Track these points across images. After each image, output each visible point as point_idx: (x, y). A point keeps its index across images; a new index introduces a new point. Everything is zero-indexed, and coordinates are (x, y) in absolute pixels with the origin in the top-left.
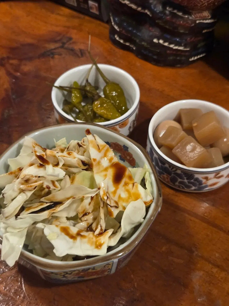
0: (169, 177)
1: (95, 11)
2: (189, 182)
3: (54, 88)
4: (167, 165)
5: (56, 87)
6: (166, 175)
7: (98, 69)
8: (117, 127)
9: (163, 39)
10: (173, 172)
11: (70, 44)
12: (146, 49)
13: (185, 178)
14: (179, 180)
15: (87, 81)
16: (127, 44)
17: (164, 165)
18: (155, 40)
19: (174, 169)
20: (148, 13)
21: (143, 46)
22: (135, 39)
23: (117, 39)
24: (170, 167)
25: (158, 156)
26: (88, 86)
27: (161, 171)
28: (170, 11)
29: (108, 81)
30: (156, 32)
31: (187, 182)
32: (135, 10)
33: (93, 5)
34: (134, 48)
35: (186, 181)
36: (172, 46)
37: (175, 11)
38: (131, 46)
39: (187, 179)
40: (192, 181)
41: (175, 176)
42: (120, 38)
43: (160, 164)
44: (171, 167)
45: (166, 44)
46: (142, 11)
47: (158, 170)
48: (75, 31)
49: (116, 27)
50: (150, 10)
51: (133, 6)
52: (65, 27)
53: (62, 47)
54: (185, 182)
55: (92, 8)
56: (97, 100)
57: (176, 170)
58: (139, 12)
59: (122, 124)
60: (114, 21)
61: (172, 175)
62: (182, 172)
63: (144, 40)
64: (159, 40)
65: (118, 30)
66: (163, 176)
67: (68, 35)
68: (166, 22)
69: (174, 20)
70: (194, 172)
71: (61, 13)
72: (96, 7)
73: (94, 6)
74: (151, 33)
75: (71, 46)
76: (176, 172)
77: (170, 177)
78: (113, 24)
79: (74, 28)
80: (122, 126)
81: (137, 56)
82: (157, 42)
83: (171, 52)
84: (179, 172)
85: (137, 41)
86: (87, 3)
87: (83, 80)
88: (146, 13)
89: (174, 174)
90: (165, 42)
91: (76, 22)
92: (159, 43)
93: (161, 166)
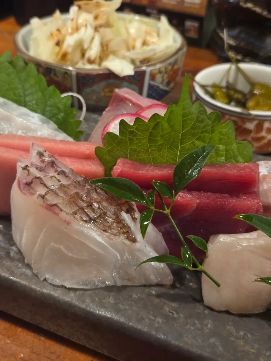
3: (195, 83)
7: (239, 70)
15: (228, 82)
29: (253, 82)
55: (188, 31)
72: (195, 28)
73: (192, 28)
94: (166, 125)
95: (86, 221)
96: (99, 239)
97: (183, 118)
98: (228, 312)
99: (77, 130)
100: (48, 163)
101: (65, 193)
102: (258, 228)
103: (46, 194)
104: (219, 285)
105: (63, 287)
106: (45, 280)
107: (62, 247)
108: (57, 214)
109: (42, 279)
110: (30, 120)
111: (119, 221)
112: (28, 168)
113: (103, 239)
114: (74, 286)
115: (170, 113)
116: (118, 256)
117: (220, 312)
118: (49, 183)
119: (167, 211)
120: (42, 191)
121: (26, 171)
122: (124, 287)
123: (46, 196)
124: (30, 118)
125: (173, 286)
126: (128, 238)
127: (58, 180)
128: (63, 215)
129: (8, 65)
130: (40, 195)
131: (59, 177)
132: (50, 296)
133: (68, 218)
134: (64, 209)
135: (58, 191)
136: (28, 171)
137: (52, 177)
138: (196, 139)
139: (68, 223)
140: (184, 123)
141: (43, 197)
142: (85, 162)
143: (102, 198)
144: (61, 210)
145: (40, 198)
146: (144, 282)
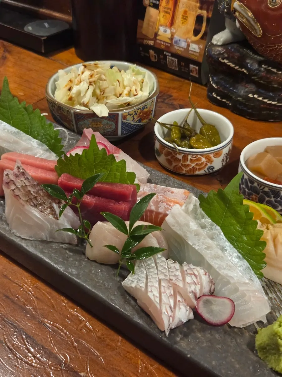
0: (257, 196)
1: (194, 74)
2: (276, 201)
3: (156, 123)
4: (256, 184)
5: (158, 122)
6: (255, 195)
7: (196, 112)
8: (212, 156)
9: (257, 94)
10: (261, 191)
11: (170, 100)
12: (241, 103)
13: (272, 196)
14: (267, 199)
15: (186, 121)
16: (224, 100)
17: (253, 184)
18: (250, 95)
19: (262, 187)
20: (245, 71)
21: (238, 101)
22: (231, 95)
23: (215, 96)
24: (258, 185)
25: (248, 176)
26: (187, 125)
27: (250, 191)
28: (265, 69)
29: (204, 123)
30: (252, 87)
31: (274, 202)
32: (233, 69)
33: (194, 68)
34: (230, 104)
35: (273, 199)
36: (265, 100)
37: (270, 68)
38: (227, 102)
39: (274, 197)
40: (279, 199)
41: (263, 195)
42: (217, 95)
43: (249, 184)
44: (260, 186)
45: (260, 98)
46: (240, 69)
47: (247, 192)
48: (175, 91)
49: (214, 85)
50: (247, 68)
51: (232, 65)
52: (165, 87)
53: (162, 102)
54: (272, 201)
55: (192, 71)
56: (194, 136)
57: (264, 188)
58: (236, 70)
59: (216, 154)
60: (213, 80)
61: (261, 194)
62: (269, 189)
63: (240, 96)
64: (253, 95)
65: (216, 87)
66: (251, 197)
67: (169, 93)
68: (261, 78)
69: (268, 76)
70: (280, 189)
71: (163, 76)
72: (196, 70)
73: (194, 70)
74: (247, 89)
75: (170, 102)
76: (264, 190)
77: (259, 196)
78: (211, 82)
79: (174, 88)
80: (216, 155)
81: (232, 111)
82: (252, 96)
83: (265, 106)
84: (266, 189)
85: (234, 97)
86: (188, 67)
87: (183, 122)
88: (243, 72)
89: (262, 192)
90: (259, 97)
91: (176, 84)
92: (254, 97)
93: (251, 186)
94: (84, 159)
95: (32, 205)
96: (38, 215)
97: (94, 156)
98: (95, 261)
99: (61, 151)
100: (21, 173)
101: (24, 190)
102: (108, 220)
103: (15, 189)
104: (92, 247)
105: (20, 237)
106: (13, 233)
107: (21, 218)
108: (19, 200)
109: (12, 232)
110: (31, 143)
111: (51, 208)
112: (8, 175)
113: (41, 216)
114: (25, 238)
115: (85, 153)
116: (49, 225)
117: (92, 261)
118: (17, 184)
119: (78, 206)
120: (13, 187)
121: (7, 176)
122: (51, 242)
123: (15, 190)
124: (31, 142)
125: (77, 245)
126: (54, 217)
127: (24, 182)
128: (21, 201)
129: (23, 110)
130: (12, 190)
131: (25, 181)
132: (13, 241)
133: (23, 203)
134: (22, 198)
135: (21, 189)
136: (8, 176)
137: (21, 181)
138: (103, 168)
139: (23, 205)
140: (95, 159)
141: (13, 190)
142: (48, 173)
143: (44, 195)
144: (20, 198)
145: (12, 191)
146: (61, 241)
